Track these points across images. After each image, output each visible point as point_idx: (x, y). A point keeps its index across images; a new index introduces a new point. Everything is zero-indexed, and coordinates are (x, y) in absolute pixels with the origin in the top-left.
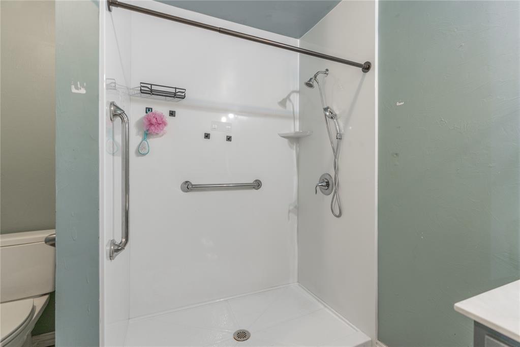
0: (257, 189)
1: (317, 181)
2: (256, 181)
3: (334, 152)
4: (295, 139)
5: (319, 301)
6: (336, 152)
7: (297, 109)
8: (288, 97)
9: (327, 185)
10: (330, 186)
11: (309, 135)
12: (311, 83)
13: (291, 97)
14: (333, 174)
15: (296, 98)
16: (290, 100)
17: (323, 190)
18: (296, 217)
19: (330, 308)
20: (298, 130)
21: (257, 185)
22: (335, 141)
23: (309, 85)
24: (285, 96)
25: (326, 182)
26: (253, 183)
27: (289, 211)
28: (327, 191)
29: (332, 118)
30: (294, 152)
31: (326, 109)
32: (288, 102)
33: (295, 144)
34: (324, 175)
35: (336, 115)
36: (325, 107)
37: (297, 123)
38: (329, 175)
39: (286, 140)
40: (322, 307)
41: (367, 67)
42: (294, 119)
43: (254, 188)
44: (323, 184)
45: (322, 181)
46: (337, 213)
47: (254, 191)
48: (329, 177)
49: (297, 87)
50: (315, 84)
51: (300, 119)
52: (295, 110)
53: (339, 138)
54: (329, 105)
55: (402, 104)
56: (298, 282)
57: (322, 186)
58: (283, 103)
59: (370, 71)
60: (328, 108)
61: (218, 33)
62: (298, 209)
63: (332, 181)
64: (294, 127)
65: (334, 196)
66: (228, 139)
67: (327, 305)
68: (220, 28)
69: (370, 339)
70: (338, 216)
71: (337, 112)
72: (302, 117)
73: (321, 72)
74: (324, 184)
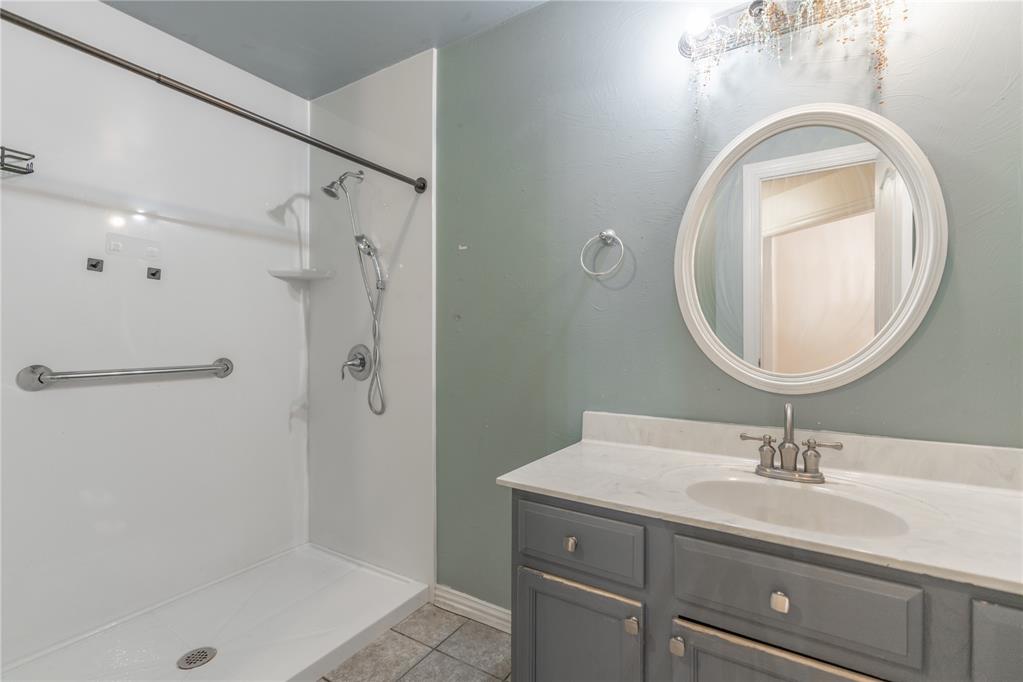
0: (222, 377)
1: (343, 357)
2: (221, 360)
3: (373, 309)
4: (302, 283)
5: (349, 561)
6: (376, 308)
7: (306, 228)
8: (288, 204)
9: (362, 363)
10: (367, 365)
11: (328, 278)
12: (333, 190)
13: (295, 205)
14: (371, 346)
15: (303, 209)
16: (292, 211)
17: (355, 373)
18: (305, 425)
19: (367, 564)
20: (308, 267)
21: (224, 368)
22: (375, 292)
23: (329, 192)
24: (283, 201)
25: (361, 359)
26: (213, 365)
27: (292, 415)
28: (361, 374)
29: (369, 254)
30: (301, 306)
31: (359, 239)
32: (288, 212)
33: (302, 291)
34: (355, 347)
35: (375, 250)
36: (358, 235)
37: (307, 254)
38: (365, 347)
39: (284, 284)
40: (353, 567)
41: (421, 186)
42: (301, 244)
43: (216, 374)
44: (355, 362)
45: (353, 355)
46: (378, 407)
47: (216, 379)
48: (365, 350)
49: (306, 188)
50: (340, 192)
51: (312, 247)
52: (302, 229)
53: (381, 287)
54: (364, 232)
55: (465, 248)
56: (310, 542)
57: (353, 365)
58: (278, 213)
59: (426, 192)
60: (362, 237)
61: (154, 82)
62: (309, 409)
63: (370, 357)
64: (300, 261)
65: (373, 380)
66: (153, 275)
67: (361, 562)
68: (159, 75)
69: (427, 586)
70: (380, 413)
71: (378, 246)
72: (316, 243)
73: (352, 175)
74: (357, 362)
